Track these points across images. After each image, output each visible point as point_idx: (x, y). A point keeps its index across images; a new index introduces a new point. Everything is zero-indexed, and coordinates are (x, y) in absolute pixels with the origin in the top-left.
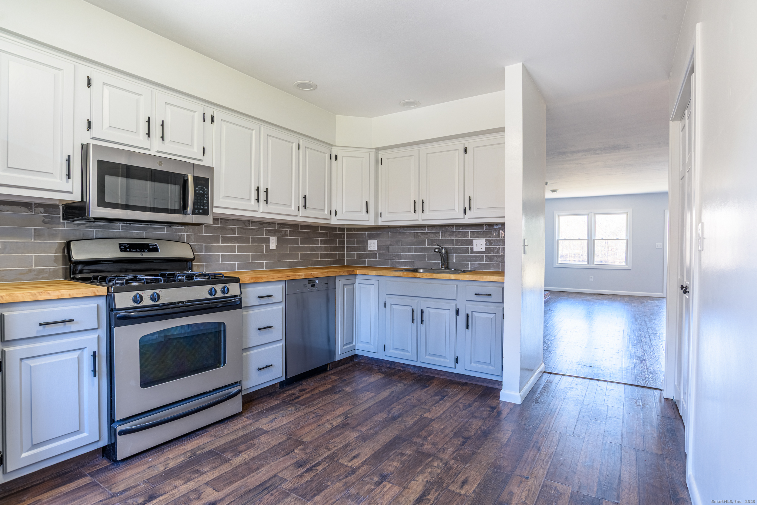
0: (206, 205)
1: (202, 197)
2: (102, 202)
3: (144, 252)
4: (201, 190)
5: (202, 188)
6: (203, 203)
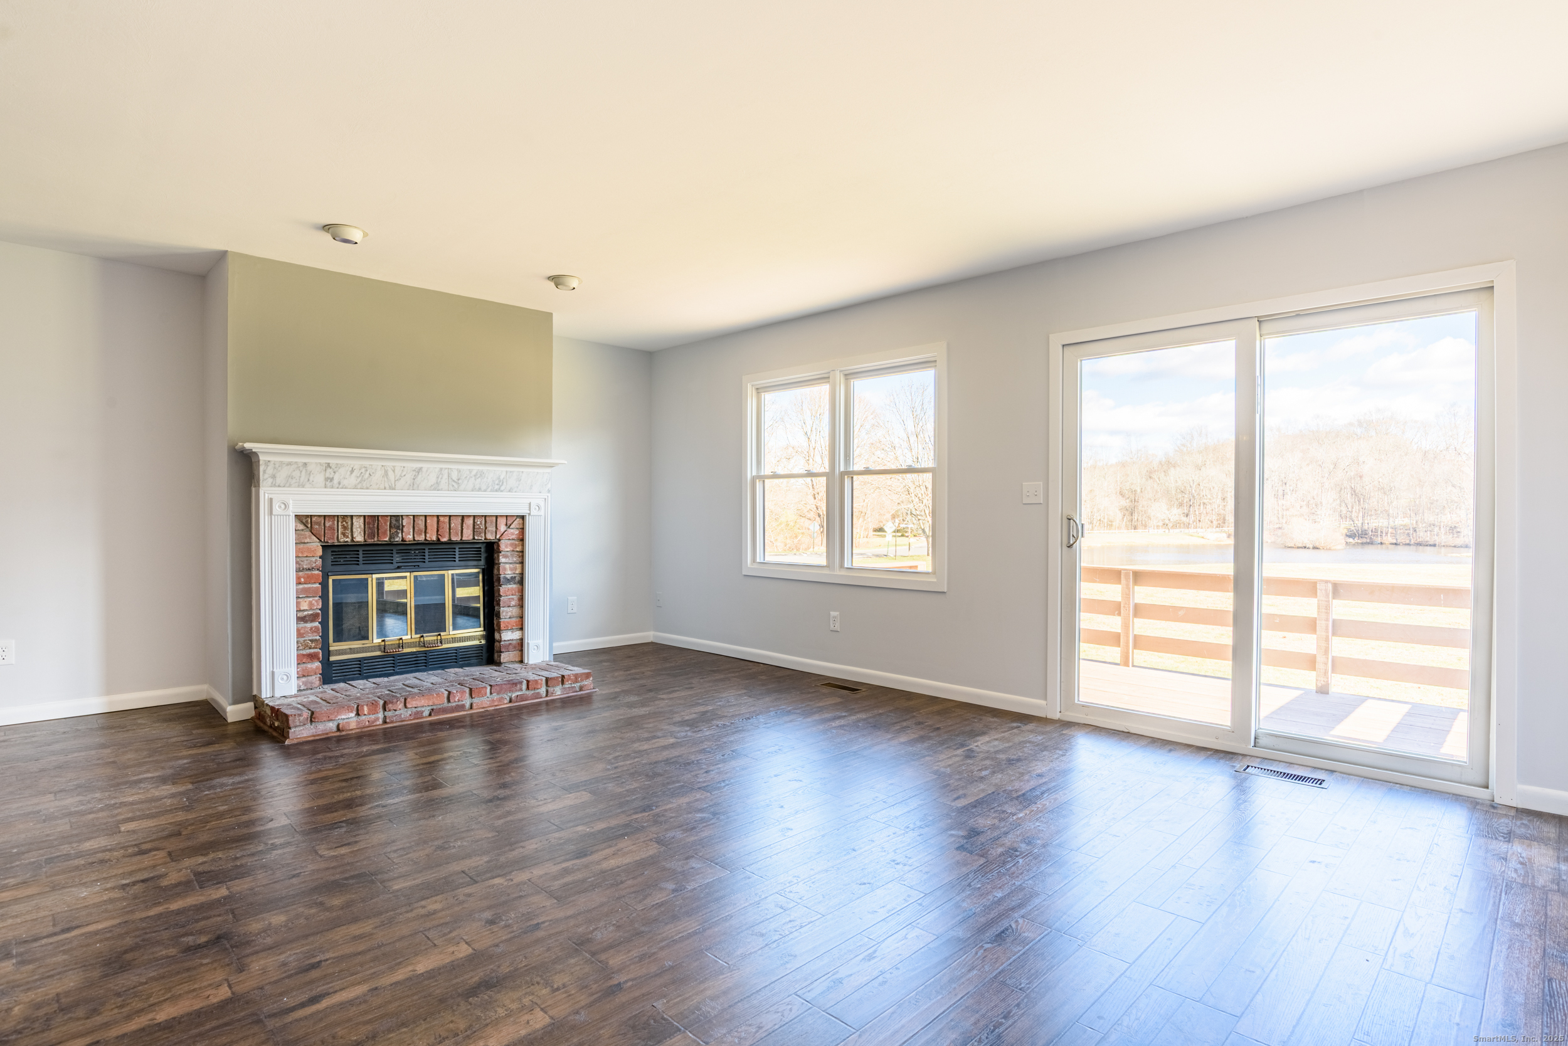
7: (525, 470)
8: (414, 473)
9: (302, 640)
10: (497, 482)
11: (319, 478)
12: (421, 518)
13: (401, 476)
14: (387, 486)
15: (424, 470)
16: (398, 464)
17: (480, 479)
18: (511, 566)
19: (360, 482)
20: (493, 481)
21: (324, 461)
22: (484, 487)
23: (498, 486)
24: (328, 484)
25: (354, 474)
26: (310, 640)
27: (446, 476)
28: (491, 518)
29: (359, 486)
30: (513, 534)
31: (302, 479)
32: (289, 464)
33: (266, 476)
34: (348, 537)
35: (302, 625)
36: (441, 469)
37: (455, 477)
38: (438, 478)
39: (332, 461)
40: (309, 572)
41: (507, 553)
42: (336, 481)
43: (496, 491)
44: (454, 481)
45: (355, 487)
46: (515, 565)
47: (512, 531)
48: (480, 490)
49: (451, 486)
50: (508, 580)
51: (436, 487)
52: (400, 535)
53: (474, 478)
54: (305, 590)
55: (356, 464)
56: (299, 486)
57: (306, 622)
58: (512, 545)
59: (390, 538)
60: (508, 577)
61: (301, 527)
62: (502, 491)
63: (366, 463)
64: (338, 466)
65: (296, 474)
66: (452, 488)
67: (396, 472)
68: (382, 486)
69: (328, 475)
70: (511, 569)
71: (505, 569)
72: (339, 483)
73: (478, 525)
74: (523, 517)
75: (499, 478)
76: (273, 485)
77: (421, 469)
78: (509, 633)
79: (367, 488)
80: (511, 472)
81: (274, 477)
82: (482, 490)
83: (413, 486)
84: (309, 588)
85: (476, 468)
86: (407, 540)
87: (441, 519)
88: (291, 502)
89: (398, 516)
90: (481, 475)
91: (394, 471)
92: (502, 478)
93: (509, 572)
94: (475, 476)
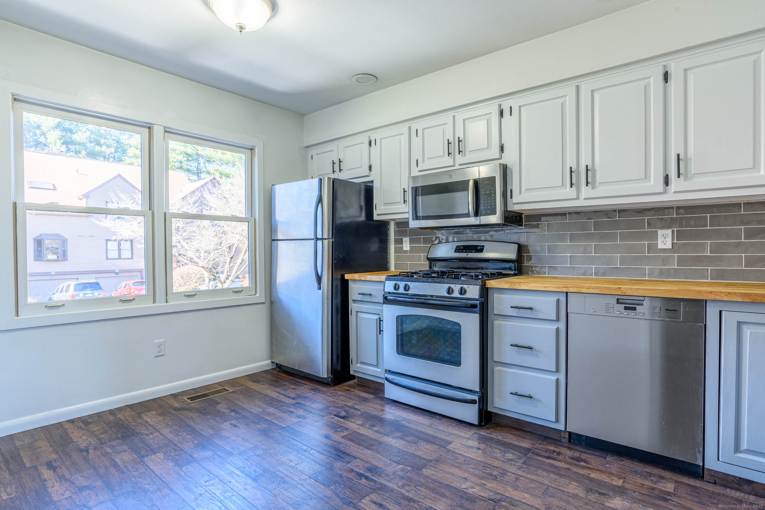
0: (493, 204)
1: (489, 197)
2: (416, 217)
3: (469, 252)
4: (488, 191)
5: (488, 188)
6: (491, 203)
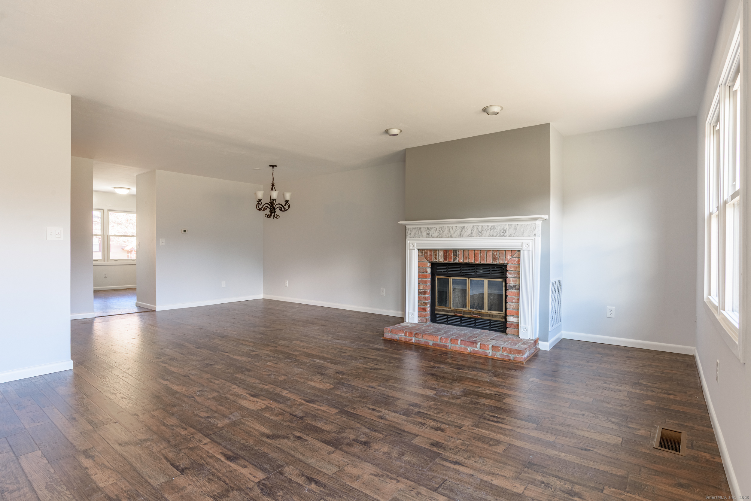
7: (519, 223)
8: (461, 229)
9: (420, 301)
10: (502, 231)
11: (424, 234)
12: (467, 251)
13: (455, 231)
14: (450, 236)
15: (466, 227)
16: (454, 225)
17: (493, 230)
18: (514, 279)
19: (439, 235)
20: (500, 231)
21: (426, 226)
22: (495, 235)
23: (503, 233)
24: (428, 236)
25: (437, 231)
26: (423, 302)
27: (475, 230)
28: (502, 251)
29: (439, 237)
30: (515, 261)
31: (419, 234)
32: (415, 228)
33: (408, 234)
34: (437, 259)
35: (421, 295)
36: (473, 226)
37: (480, 230)
38: (472, 231)
39: (429, 226)
40: (423, 274)
41: (512, 272)
42: (430, 235)
43: (502, 236)
44: (479, 232)
45: (437, 237)
46: (516, 279)
47: (514, 259)
48: (493, 236)
49: (478, 235)
50: (512, 287)
51: (471, 236)
52: (457, 259)
53: (490, 230)
54: (422, 281)
55: (438, 226)
56: (418, 238)
57: (422, 294)
58: (514, 267)
59: (454, 260)
60: (512, 285)
61: (421, 254)
62: (505, 236)
63: (441, 226)
64: (432, 228)
65: (417, 232)
66: (478, 236)
67: (453, 229)
68: (448, 236)
69: (427, 232)
70: (513, 281)
71: (510, 281)
72: (432, 236)
73: (495, 255)
74: (519, 251)
75: (503, 229)
76: (410, 237)
77: (464, 227)
78: (512, 318)
79: (442, 237)
80: (510, 225)
81: (410, 234)
82: (494, 236)
83: (460, 235)
84: (423, 280)
85: (491, 224)
86: (460, 262)
87: (476, 251)
88: (415, 244)
89: (456, 250)
90: (493, 228)
91: (452, 229)
92: (505, 229)
93: (512, 283)
94: (490, 228)
